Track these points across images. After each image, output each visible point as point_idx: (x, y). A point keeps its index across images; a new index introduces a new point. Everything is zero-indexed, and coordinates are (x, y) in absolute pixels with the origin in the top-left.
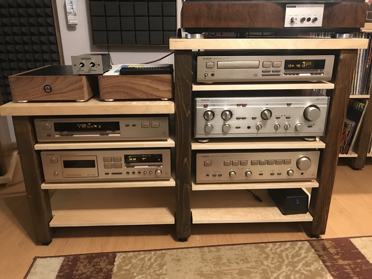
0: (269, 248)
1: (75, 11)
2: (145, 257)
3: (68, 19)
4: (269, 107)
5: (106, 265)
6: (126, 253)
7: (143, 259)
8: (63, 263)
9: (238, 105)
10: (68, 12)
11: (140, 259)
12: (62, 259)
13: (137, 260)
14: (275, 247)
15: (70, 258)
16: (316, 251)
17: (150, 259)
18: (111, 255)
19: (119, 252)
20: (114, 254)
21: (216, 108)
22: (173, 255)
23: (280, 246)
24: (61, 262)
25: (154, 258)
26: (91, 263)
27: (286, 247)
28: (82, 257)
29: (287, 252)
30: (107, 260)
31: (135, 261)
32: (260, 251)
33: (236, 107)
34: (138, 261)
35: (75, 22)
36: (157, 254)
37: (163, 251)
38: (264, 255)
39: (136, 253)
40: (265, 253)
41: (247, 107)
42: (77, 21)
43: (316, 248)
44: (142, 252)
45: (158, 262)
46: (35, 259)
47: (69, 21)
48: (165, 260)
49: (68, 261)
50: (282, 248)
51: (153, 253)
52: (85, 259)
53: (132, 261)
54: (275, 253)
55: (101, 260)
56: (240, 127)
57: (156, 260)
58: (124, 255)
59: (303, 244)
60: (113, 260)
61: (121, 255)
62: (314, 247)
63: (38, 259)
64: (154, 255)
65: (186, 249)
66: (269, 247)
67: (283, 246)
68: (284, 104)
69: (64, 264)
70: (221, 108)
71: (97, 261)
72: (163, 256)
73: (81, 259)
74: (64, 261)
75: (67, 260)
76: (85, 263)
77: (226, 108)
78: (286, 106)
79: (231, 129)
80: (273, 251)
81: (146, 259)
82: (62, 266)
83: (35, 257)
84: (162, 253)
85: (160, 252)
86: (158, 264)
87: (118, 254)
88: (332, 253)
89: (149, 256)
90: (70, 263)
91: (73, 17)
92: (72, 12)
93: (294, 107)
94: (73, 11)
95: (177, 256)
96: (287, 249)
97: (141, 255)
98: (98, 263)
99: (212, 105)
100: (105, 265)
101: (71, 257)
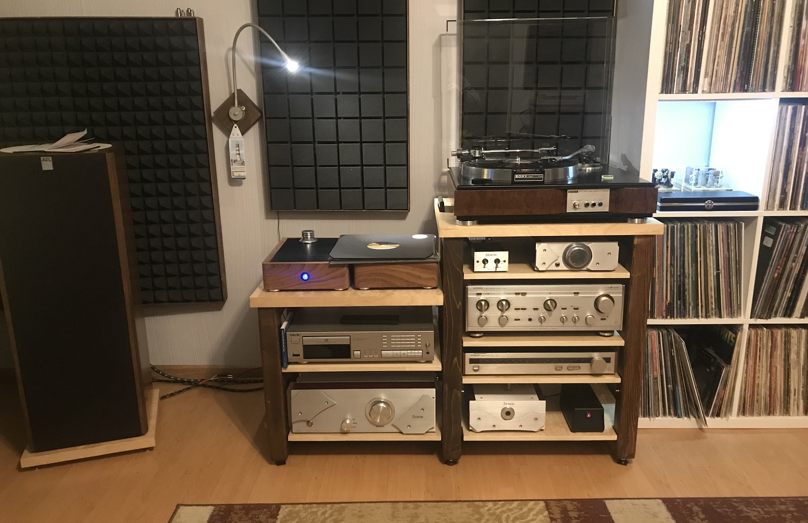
0: (486, 508)
1: (244, 158)
2: (318, 510)
3: (232, 171)
4: (553, 296)
5: (267, 518)
6: (294, 506)
7: (316, 513)
8: (212, 513)
9: (516, 294)
10: (232, 160)
11: (311, 512)
12: (212, 508)
13: (306, 514)
14: (496, 507)
15: (221, 508)
16: (550, 513)
17: (324, 513)
18: (274, 507)
19: (284, 504)
20: (278, 507)
21: (491, 298)
22: (355, 510)
23: (503, 506)
24: (211, 512)
25: (329, 512)
26: (248, 514)
27: (511, 507)
28: (237, 507)
29: (510, 514)
30: (268, 513)
31: (305, 515)
32: (473, 510)
33: (514, 296)
34: (308, 514)
35: (242, 174)
36: (334, 508)
37: (343, 505)
38: (477, 516)
39: (307, 506)
40: (479, 513)
41: (527, 296)
42: (245, 173)
43: (550, 510)
44: (314, 505)
45: (334, 517)
46: (178, 506)
47: (233, 174)
48: (343, 515)
49: (220, 511)
50: (505, 508)
51: (329, 506)
52: (240, 509)
53: (300, 514)
54: (494, 514)
55: (262, 512)
56: (519, 320)
57: (331, 515)
58: (290, 507)
59: (536, 504)
60: (276, 512)
61: (287, 508)
62: (549, 509)
63: (181, 507)
64: (331, 508)
65: (374, 504)
66: (487, 506)
67: (507, 506)
68: (571, 293)
69: (214, 513)
70: (497, 297)
71: (256, 513)
72: (340, 511)
73: (235, 509)
74: (214, 511)
75: (217, 509)
76: (240, 515)
77: (503, 297)
78: (573, 295)
79: (510, 321)
80: (490, 512)
81: (319, 513)
82: (212, 516)
83: (178, 504)
84: (341, 506)
85: (339, 505)
86: (333, 519)
87: (283, 506)
88: (571, 517)
89: (324, 510)
90: (221, 513)
91: (240, 167)
92: (239, 160)
93: (583, 297)
94: (240, 158)
95: (360, 511)
96: (510, 510)
97: (313, 507)
98: (257, 516)
99: (485, 294)
100: (265, 517)
101: (224, 507)
